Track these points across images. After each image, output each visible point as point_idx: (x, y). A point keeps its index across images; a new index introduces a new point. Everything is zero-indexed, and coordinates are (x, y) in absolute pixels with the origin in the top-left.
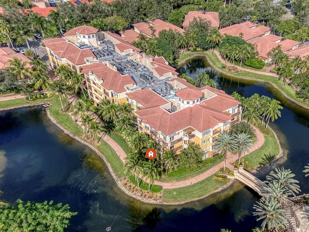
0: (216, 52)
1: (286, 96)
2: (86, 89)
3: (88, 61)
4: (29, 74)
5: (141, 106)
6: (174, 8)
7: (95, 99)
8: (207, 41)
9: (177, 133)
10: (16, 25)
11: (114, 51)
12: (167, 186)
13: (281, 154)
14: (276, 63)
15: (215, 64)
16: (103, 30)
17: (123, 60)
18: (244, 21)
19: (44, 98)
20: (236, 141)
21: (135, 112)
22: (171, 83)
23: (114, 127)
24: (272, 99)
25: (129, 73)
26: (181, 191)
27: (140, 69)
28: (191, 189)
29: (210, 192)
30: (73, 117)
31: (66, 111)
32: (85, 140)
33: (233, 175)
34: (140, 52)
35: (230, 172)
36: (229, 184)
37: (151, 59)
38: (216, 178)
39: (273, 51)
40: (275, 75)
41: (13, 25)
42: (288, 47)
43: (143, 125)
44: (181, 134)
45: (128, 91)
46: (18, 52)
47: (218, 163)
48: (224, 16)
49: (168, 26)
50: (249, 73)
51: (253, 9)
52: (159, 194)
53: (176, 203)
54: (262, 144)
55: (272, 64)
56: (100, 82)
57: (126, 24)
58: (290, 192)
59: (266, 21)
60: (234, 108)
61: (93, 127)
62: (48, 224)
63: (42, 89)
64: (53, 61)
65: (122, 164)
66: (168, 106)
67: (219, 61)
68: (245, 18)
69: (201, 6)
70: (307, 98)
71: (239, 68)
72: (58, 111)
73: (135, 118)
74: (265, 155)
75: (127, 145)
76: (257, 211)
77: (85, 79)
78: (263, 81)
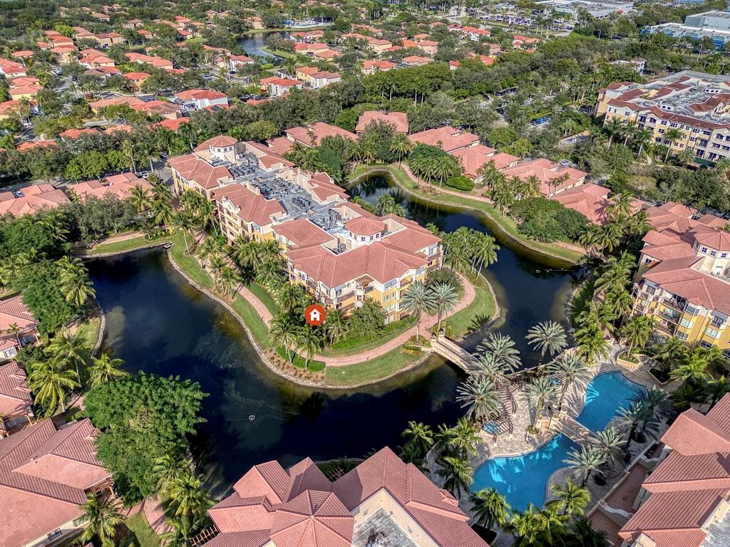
0: (405, 166)
1: (505, 231)
2: (217, 222)
3: (221, 182)
4: (150, 205)
5: (293, 244)
6: (344, 107)
7: (229, 235)
8: (390, 150)
9: (346, 284)
10: (142, 144)
11: (258, 167)
12: (331, 362)
13: (497, 314)
14: (489, 184)
15: (403, 183)
16: (244, 140)
17: (269, 179)
18: (443, 125)
19: (165, 236)
20: (434, 296)
21: (284, 254)
22: (337, 210)
23: (255, 275)
24: (485, 234)
25: (277, 198)
26: (351, 370)
27: (292, 191)
28: (367, 367)
29: (395, 371)
30: (200, 261)
31: (191, 253)
32: (216, 294)
33: (430, 346)
34: (294, 167)
35: (425, 342)
36: (423, 359)
37: (309, 177)
38: (404, 350)
39: (485, 168)
40: (488, 201)
41: (138, 144)
42: (504, 163)
43: (296, 272)
44: (352, 286)
45: (274, 223)
46: (140, 177)
47: (408, 329)
48: (414, 118)
49: (334, 131)
50: (453, 196)
51: (454, 111)
52: (320, 374)
53: (346, 387)
54: (472, 300)
55: (484, 184)
56: (235, 211)
57: (276, 131)
58: (508, 367)
59: (472, 127)
60: (431, 247)
61: (225, 276)
62: (176, 405)
63: (163, 224)
64: (178, 185)
65: (267, 329)
66: (333, 244)
67: (409, 179)
68: (444, 122)
69: (382, 105)
70: (531, 234)
71: (439, 189)
72: (182, 253)
73: (284, 263)
74: (476, 316)
75: (273, 302)
76: (463, 395)
77: (217, 207)
78: (472, 208)
